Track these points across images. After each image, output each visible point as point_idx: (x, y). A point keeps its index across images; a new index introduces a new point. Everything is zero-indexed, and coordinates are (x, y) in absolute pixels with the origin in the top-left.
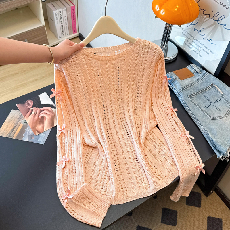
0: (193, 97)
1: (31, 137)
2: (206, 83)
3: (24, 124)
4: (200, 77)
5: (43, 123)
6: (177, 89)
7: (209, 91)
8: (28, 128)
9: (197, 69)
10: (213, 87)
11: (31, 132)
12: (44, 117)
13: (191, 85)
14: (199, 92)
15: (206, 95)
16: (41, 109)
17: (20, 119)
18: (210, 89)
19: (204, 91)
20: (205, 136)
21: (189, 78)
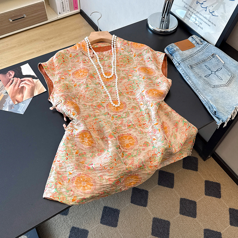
0: (193, 67)
2: (207, 53)
4: (201, 47)
5: (23, 93)
6: (178, 60)
7: (210, 61)
8: (8, 99)
9: (198, 41)
10: (213, 57)
11: (11, 102)
12: (24, 87)
13: (191, 56)
14: (200, 62)
15: (206, 64)
16: (22, 79)
18: (211, 59)
19: (205, 61)
20: (204, 103)
21: (190, 49)
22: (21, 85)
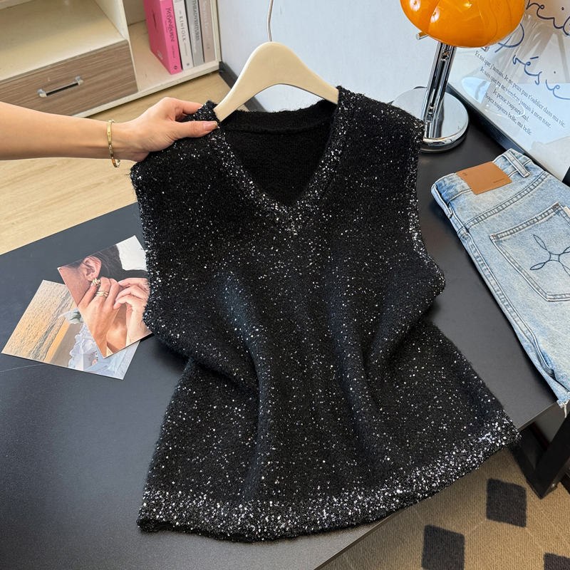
0: (502, 239)
1: (90, 357)
2: (541, 203)
3: (71, 322)
4: (526, 185)
5: (124, 322)
7: (549, 224)
8: (81, 334)
9: (519, 166)
10: (557, 213)
11: (91, 345)
12: (128, 307)
14: (521, 227)
15: (537, 232)
16: (121, 283)
17: (61, 308)
18: (551, 217)
19: (534, 222)
21: (497, 191)
22: (120, 301)
